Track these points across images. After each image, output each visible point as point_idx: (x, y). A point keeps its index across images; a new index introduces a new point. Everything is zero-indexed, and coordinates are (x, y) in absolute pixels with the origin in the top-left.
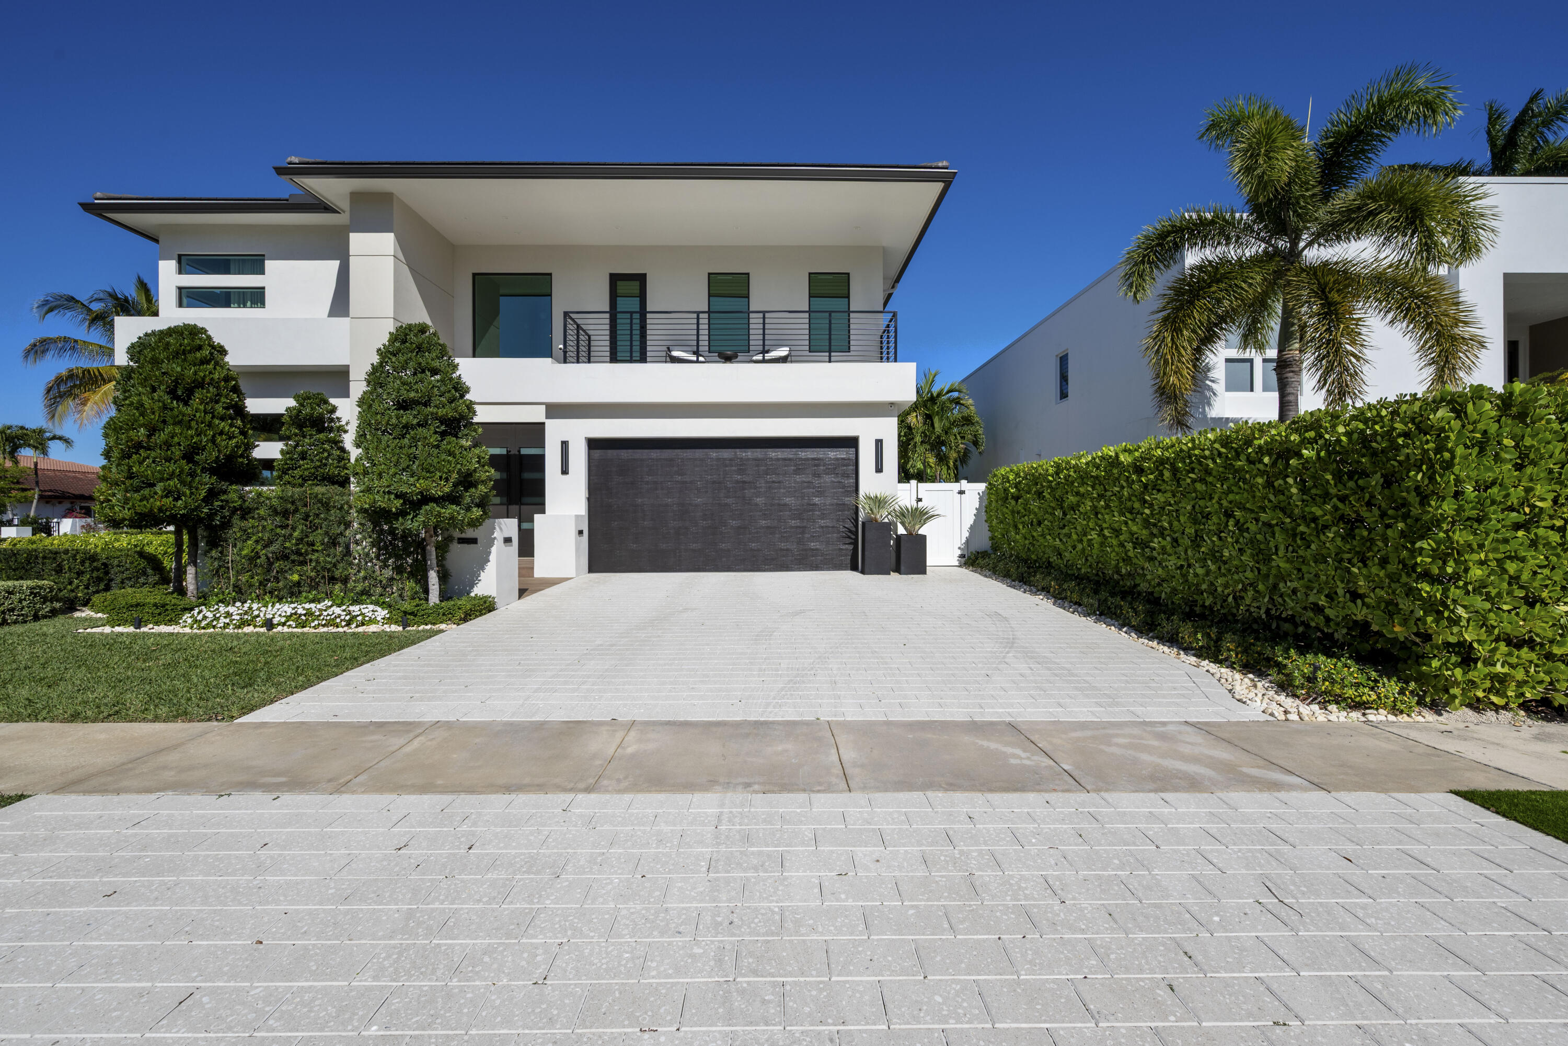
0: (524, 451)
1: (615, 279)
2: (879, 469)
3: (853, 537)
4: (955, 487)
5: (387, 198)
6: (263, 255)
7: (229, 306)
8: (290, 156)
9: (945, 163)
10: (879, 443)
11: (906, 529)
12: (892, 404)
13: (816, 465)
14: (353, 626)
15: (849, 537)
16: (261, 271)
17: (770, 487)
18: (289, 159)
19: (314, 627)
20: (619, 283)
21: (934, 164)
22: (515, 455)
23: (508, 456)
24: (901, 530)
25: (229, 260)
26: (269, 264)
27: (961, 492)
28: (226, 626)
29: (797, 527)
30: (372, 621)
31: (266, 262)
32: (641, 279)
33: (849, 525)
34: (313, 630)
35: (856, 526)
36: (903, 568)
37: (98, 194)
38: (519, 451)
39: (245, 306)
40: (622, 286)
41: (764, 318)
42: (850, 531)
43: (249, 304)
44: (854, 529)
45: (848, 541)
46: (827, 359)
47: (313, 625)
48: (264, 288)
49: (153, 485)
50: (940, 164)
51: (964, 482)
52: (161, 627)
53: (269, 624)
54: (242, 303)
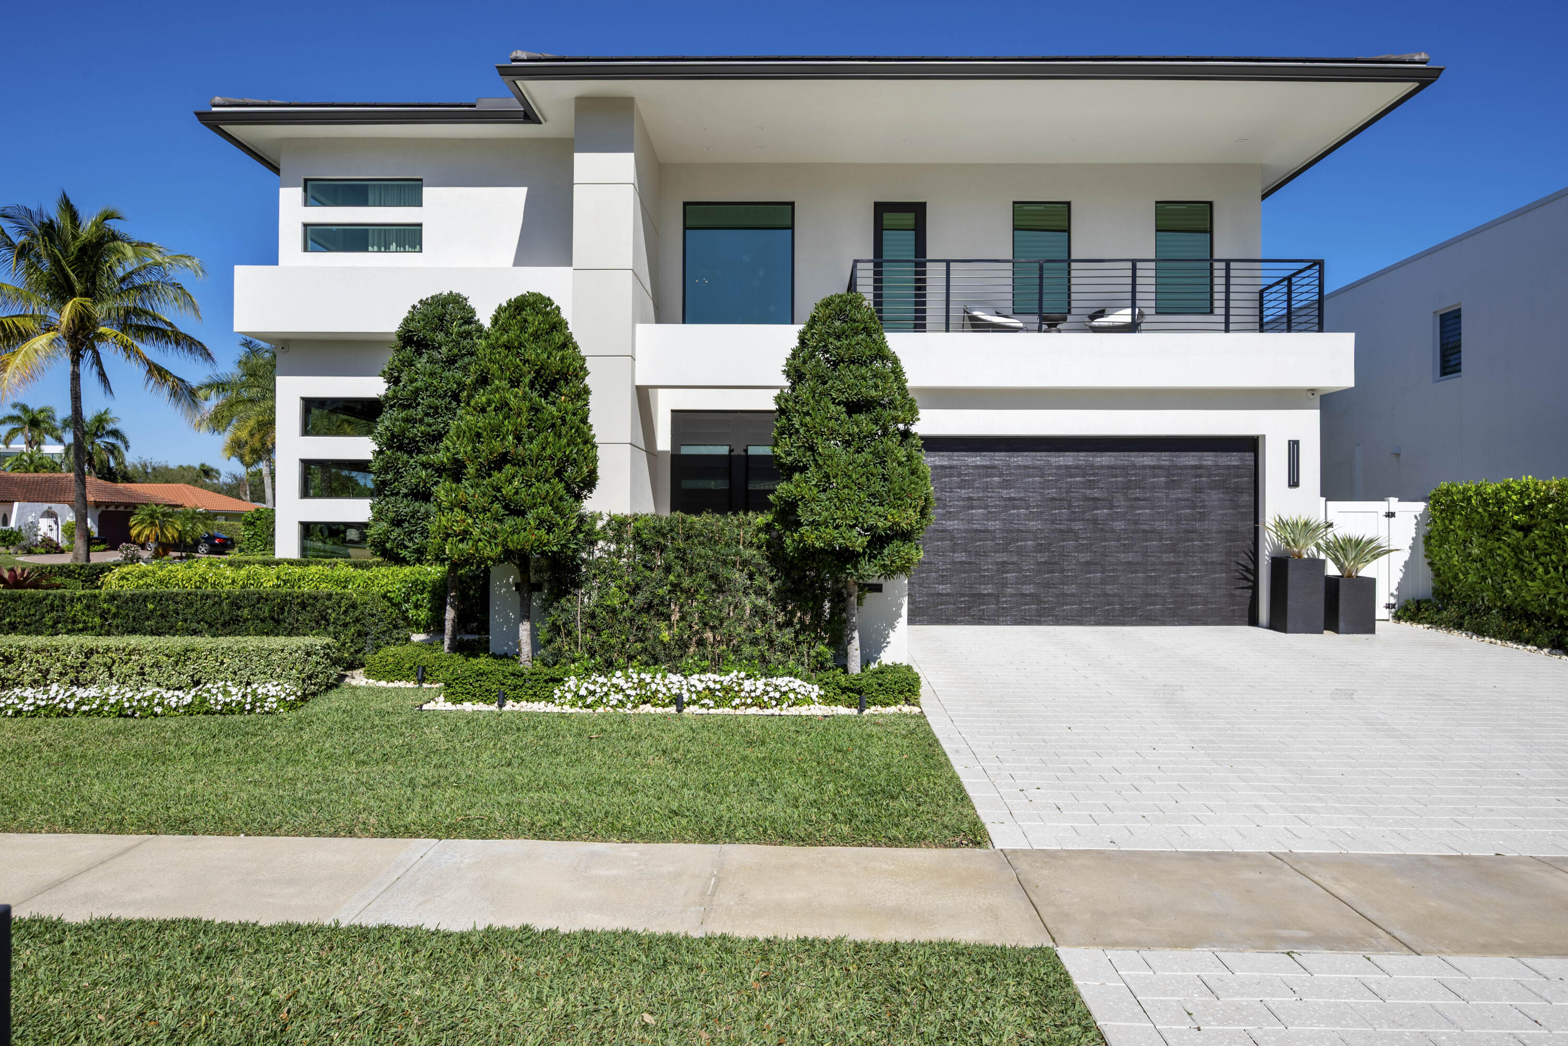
0: (753, 451)
1: (881, 209)
2: (1294, 482)
3: (1252, 578)
4: (1381, 507)
5: (626, 104)
6: (421, 180)
7: (366, 250)
8: (516, 49)
9: (1423, 56)
10: (1294, 446)
11: (1341, 567)
12: (1312, 391)
13: (1196, 476)
14: (785, 706)
15: (1247, 579)
16: (419, 204)
17: (1131, 507)
18: (514, 55)
19: (735, 708)
20: (886, 216)
21: (1407, 57)
22: (739, 456)
23: (729, 457)
24: (1332, 570)
25: (367, 185)
26: (429, 193)
27: (1390, 515)
28: (622, 704)
29: (1170, 563)
30: (807, 700)
31: (424, 189)
32: (918, 210)
33: (1245, 560)
34: (732, 711)
35: (1256, 562)
36: (1342, 625)
37: (218, 100)
38: (746, 451)
39: (387, 250)
40: (889, 218)
41: (1134, 269)
42: (1248, 570)
43: (393, 247)
44: (1251, 567)
45: (1245, 583)
46: (1223, 326)
47: (734, 704)
48: (420, 225)
49: (521, 513)
50: (1417, 58)
51: (1393, 501)
52: (524, 703)
53: (677, 701)
54: (384, 246)
